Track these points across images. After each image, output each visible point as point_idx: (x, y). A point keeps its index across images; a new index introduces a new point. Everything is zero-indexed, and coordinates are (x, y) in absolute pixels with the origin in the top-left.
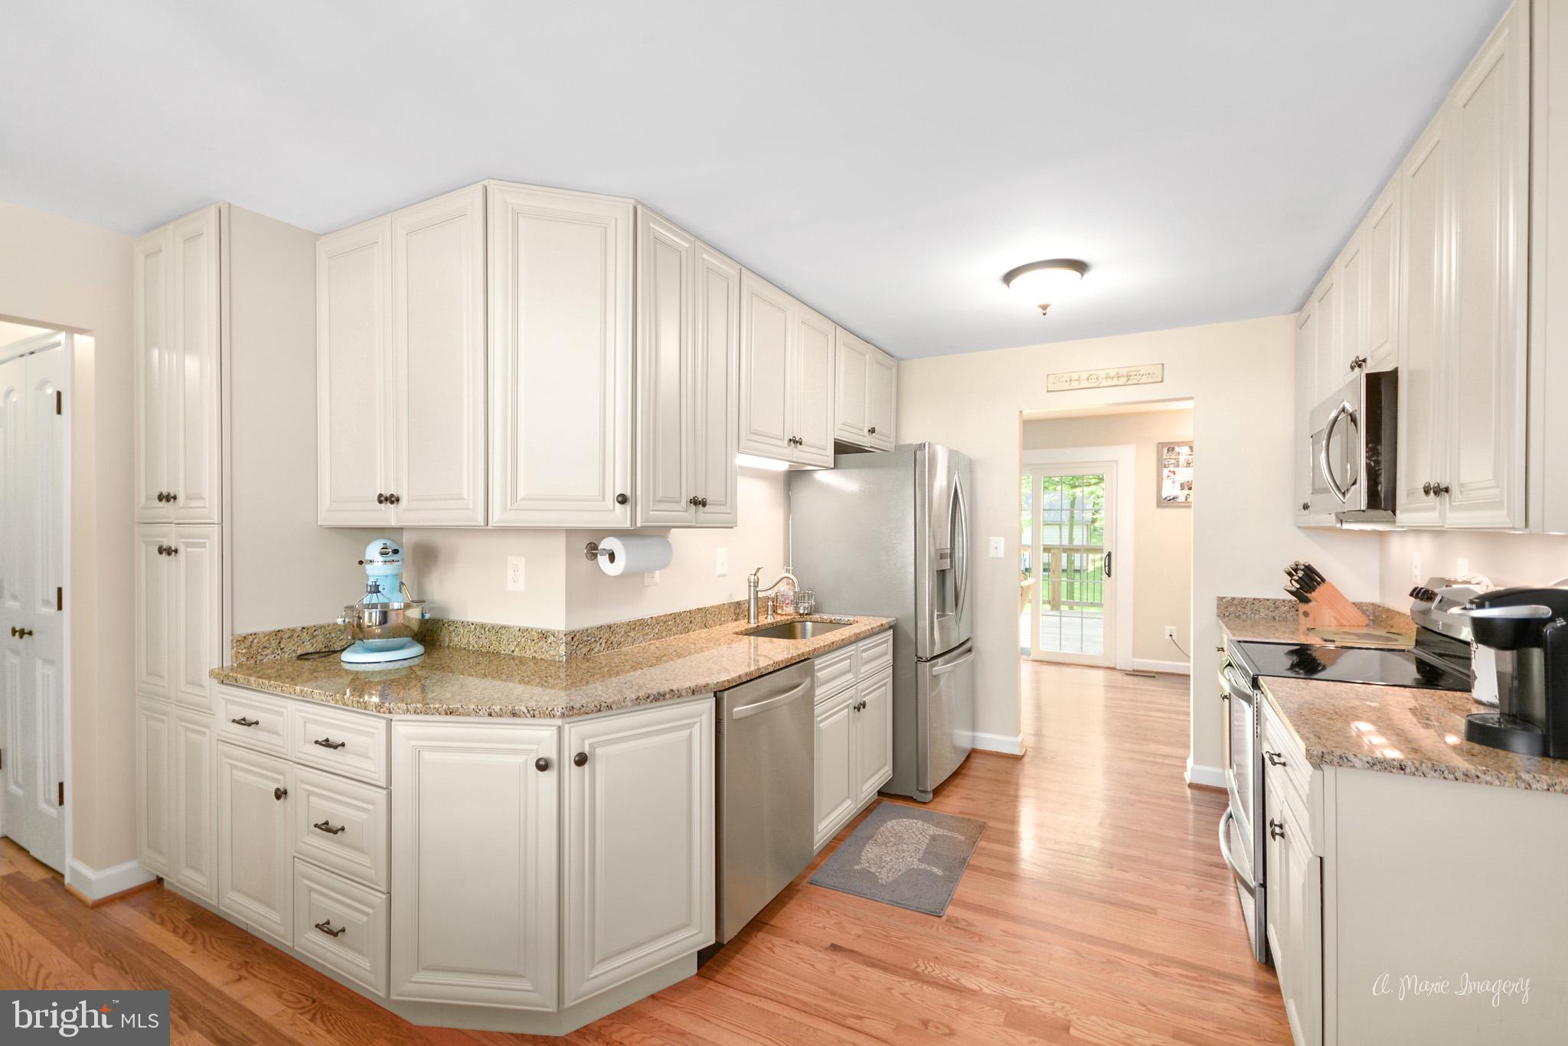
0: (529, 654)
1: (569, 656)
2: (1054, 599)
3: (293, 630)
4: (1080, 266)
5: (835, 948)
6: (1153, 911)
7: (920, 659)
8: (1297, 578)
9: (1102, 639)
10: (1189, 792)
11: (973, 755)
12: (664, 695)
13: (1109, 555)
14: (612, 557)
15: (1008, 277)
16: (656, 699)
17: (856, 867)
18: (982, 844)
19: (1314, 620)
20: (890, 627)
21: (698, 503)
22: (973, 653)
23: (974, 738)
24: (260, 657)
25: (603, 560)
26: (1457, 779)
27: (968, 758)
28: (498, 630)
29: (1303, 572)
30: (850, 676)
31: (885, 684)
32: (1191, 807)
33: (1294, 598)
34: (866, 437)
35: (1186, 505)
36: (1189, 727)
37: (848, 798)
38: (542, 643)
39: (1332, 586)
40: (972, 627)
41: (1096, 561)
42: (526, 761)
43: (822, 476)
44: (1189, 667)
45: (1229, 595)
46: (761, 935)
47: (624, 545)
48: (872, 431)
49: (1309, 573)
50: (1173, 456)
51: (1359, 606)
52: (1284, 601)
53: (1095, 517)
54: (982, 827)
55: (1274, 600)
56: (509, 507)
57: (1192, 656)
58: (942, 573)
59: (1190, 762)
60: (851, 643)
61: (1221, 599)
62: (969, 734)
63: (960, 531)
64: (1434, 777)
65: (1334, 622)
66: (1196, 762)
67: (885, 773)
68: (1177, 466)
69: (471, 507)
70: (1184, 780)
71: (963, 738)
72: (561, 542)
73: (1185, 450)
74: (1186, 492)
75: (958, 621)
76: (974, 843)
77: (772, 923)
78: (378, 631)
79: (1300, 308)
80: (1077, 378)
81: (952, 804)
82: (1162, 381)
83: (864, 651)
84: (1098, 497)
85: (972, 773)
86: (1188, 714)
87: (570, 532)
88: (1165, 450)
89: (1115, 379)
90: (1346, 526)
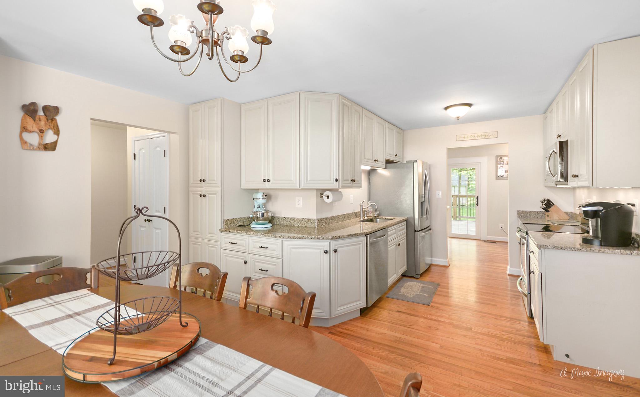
0: (304, 226)
1: (318, 226)
2: (454, 216)
3: (236, 219)
4: (470, 105)
5: (398, 311)
6: (496, 305)
7: (416, 231)
8: (544, 204)
9: (475, 230)
10: (508, 277)
11: (431, 266)
12: (354, 235)
13: (477, 197)
14: (328, 197)
15: (446, 108)
16: (352, 236)
17: (400, 294)
18: (439, 289)
19: (551, 218)
20: (405, 221)
21: (353, 181)
22: (431, 231)
23: (431, 260)
24: (230, 226)
25: (325, 198)
26: (575, 250)
27: (430, 267)
28: (293, 219)
29: (546, 202)
30: (395, 235)
31: (404, 239)
32: (509, 281)
33: (544, 211)
34: (394, 157)
35: (506, 179)
36: (508, 258)
37: (395, 273)
38: (309, 222)
39: (556, 206)
40: (431, 222)
41: (472, 201)
42: (321, 251)
43: (380, 171)
44: (508, 239)
45: (522, 210)
46: (375, 308)
47: (332, 193)
48: (396, 155)
49: (549, 202)
50: (502, 161)
51: (567, 213)
52: (541, 212)
53: (469, 183)
54: (438, 285)
55: (537, 211)
56: (306, 183)
57: (509, 234)
58: (422, 203)
59: (509, 267)
60: (396, 224)
61: (518, 211)
62: (430, 259)
63: (427, 188)
64: (569, 250)
65: (557, 218)
66: (510, 267)
67: (404, 268)
68: (503, 164)
69: (295, 183)
70: (506, 273)
71: (428, 260)
72: (314, 193)
73: (506, 158)
74: (507, 174)
75: (427, 219)
76: (436, 288)
77: (378, 306)
78: (261, 219)
79: (545, 113)
80: (467, 136)
81: (427, 278)
82: (497, 137)
83: (399, 227)
84: (471, 175)
85: (431, 271)
86: (508, 254)
87: (317, 190)
88: (499, 158)
89: (481, 137)
90: (558, 186)
